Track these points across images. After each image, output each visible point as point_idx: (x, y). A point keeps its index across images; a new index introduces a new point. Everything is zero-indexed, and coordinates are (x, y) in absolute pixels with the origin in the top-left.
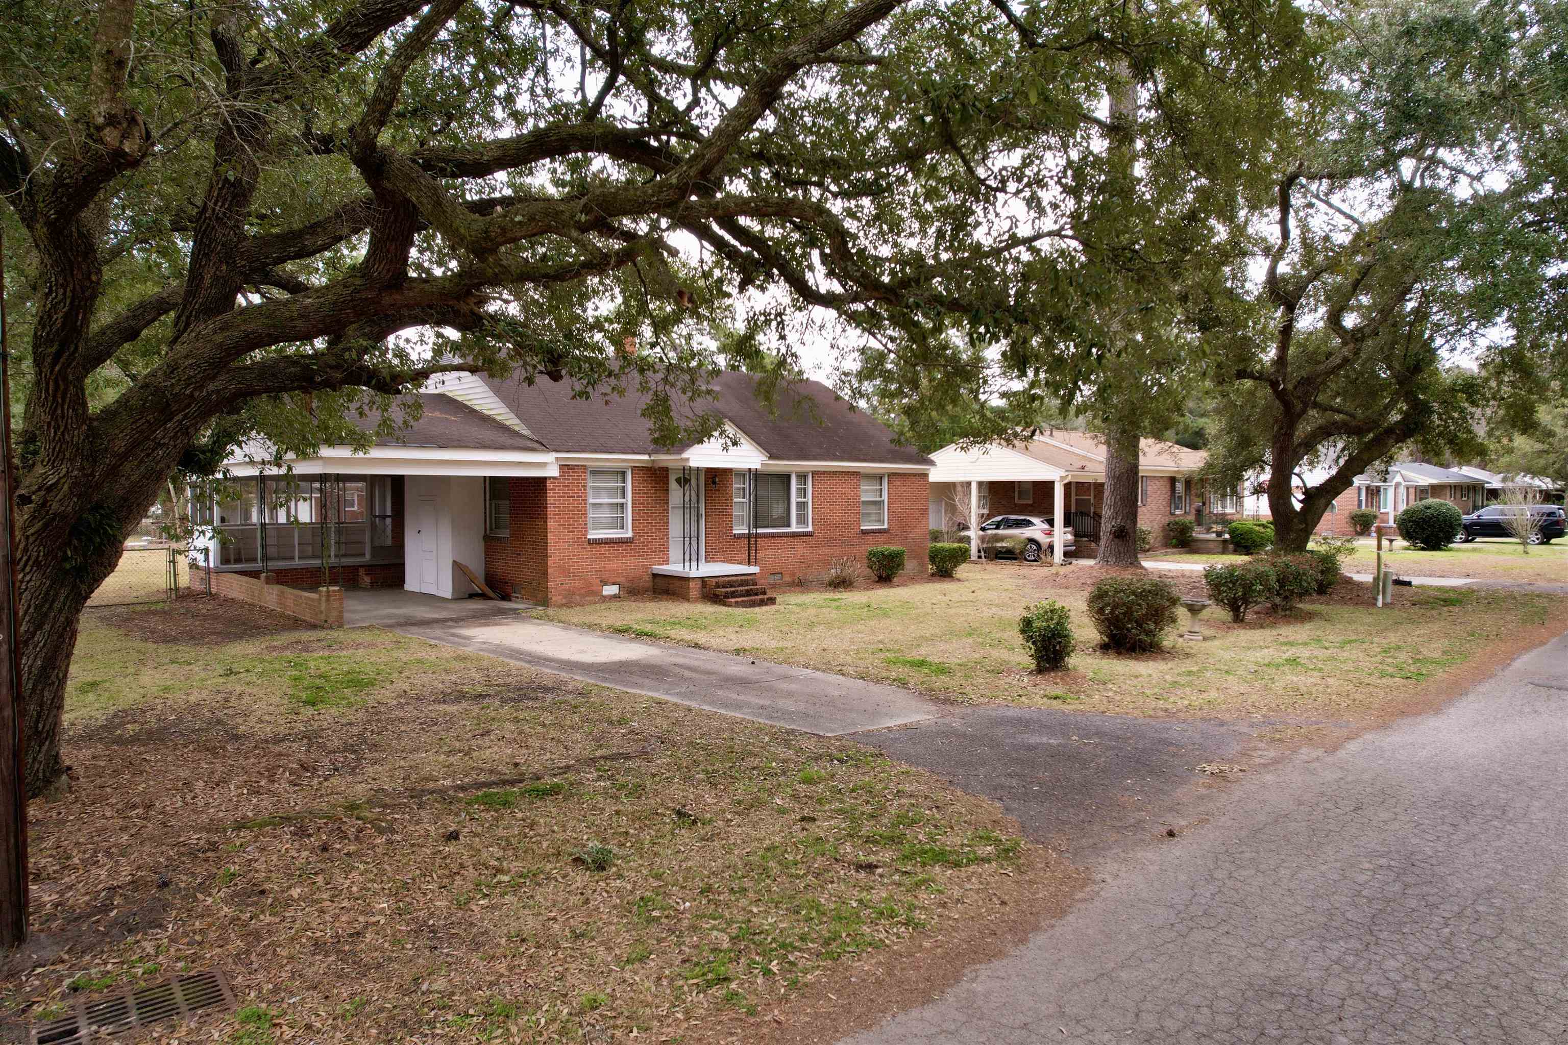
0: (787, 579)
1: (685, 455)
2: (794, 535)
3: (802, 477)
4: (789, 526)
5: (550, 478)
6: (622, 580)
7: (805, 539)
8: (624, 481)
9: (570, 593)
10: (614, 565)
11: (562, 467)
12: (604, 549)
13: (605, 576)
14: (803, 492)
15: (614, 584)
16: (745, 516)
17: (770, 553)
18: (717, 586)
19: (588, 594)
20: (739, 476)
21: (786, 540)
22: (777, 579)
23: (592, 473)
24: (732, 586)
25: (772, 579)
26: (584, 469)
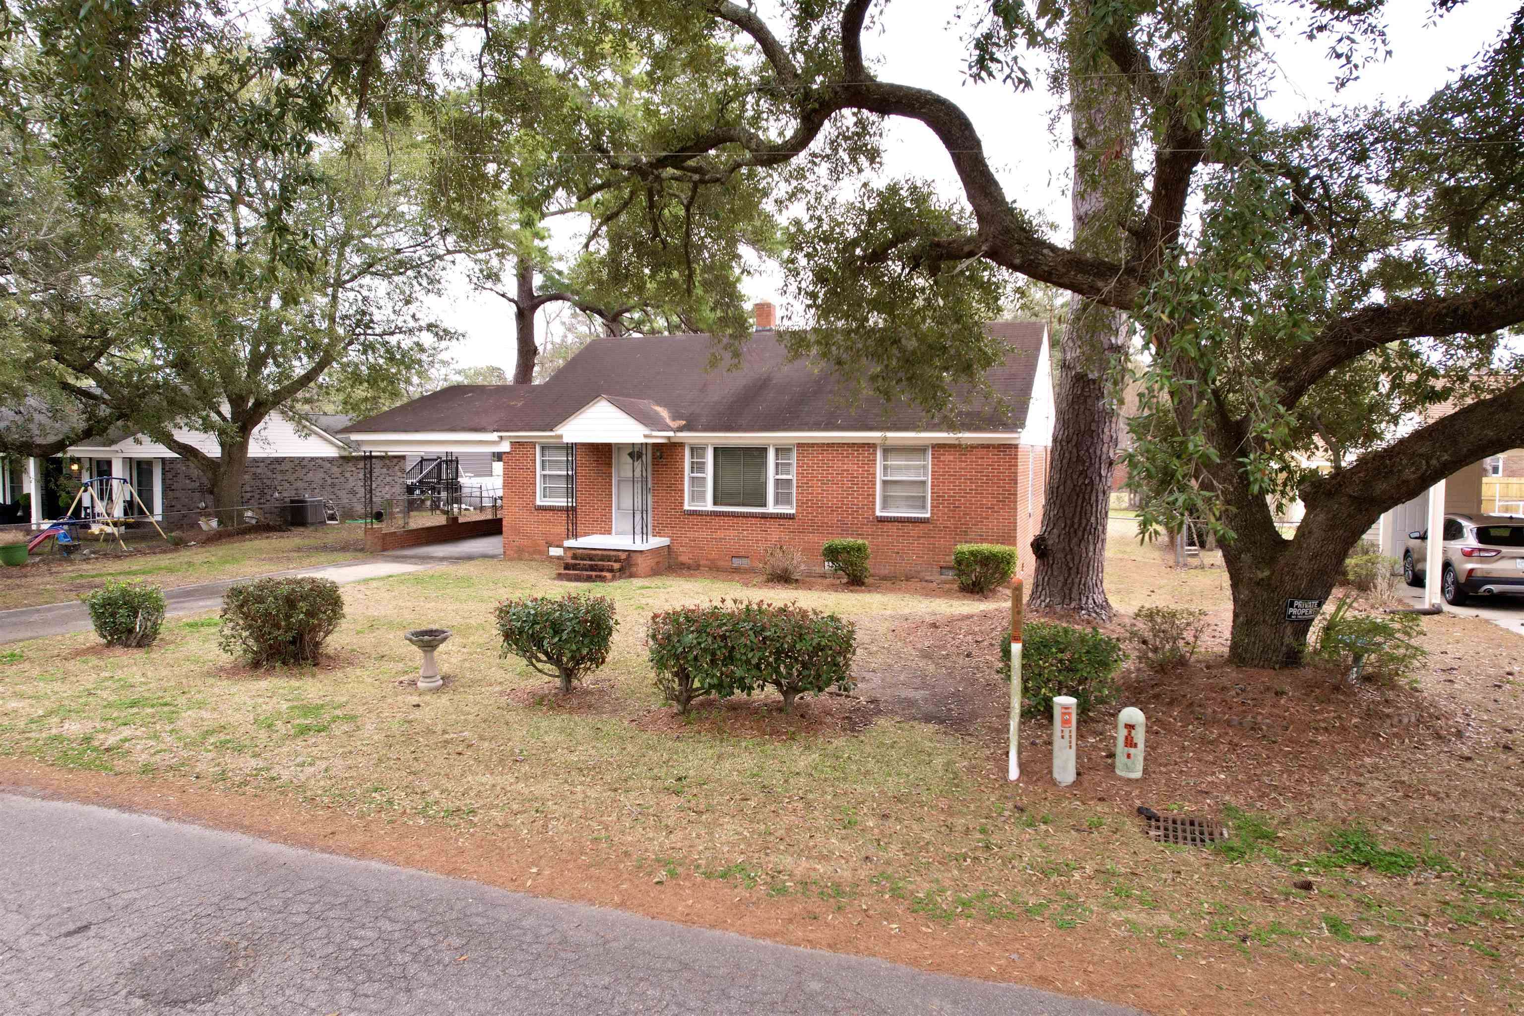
0: (755, 564)
1: (556, 432)
3: (781, 451)
4: (764, 505)
5: (504, 453)
9: (521, 550)
10: (558, 530)
11: (514, 444)
12: (549, 515)
13: (550, 539)
14: (784, 468)
15: (557, 546)
16: (704, 492)
17: (732, 533)
18: (575, 557)
19: (535, 552)
20: (697, 450)
21: (754, 521)
22: (744, 563)
23: (543, 448)
24: (591, 559)
25: (736, 562)
26: (533, 445)
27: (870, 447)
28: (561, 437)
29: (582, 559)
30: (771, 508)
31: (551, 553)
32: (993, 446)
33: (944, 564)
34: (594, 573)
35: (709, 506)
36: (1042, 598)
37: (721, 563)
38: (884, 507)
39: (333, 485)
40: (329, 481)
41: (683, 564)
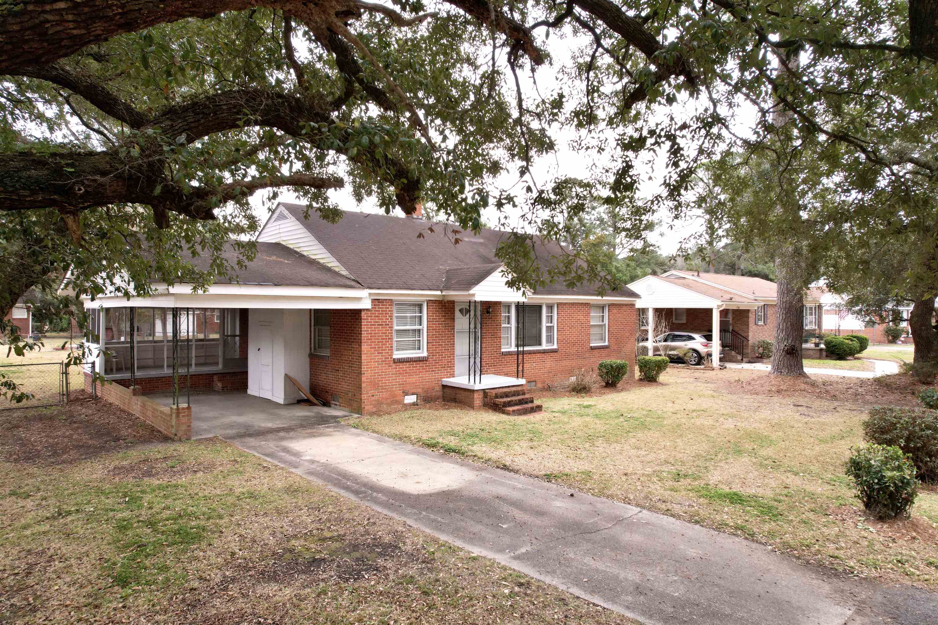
0: (540, 385)
1: (471, 292)
2: (545, 352)
3: (550, 307)
4: (540, 344)
5: (364, 310)
6: (420, 390)
7: (552, 354)
8: (421, 312)
9: (379, 403)
10: (413, 379)
11: (373, 301)
12: (405, 366)
13: (407, 388)
14: (550, 319)
15: (413, 394)
16: (512, 338)
17: (527, 366)
19: (392, 403)
20: (505, 307)
22: (533, 385)
23: (396, 305)
25: (530, 386)
26: (391, 302)
27: (587, 305)
30: (545, 346)
31: (405, 402)
35: (513, 348)
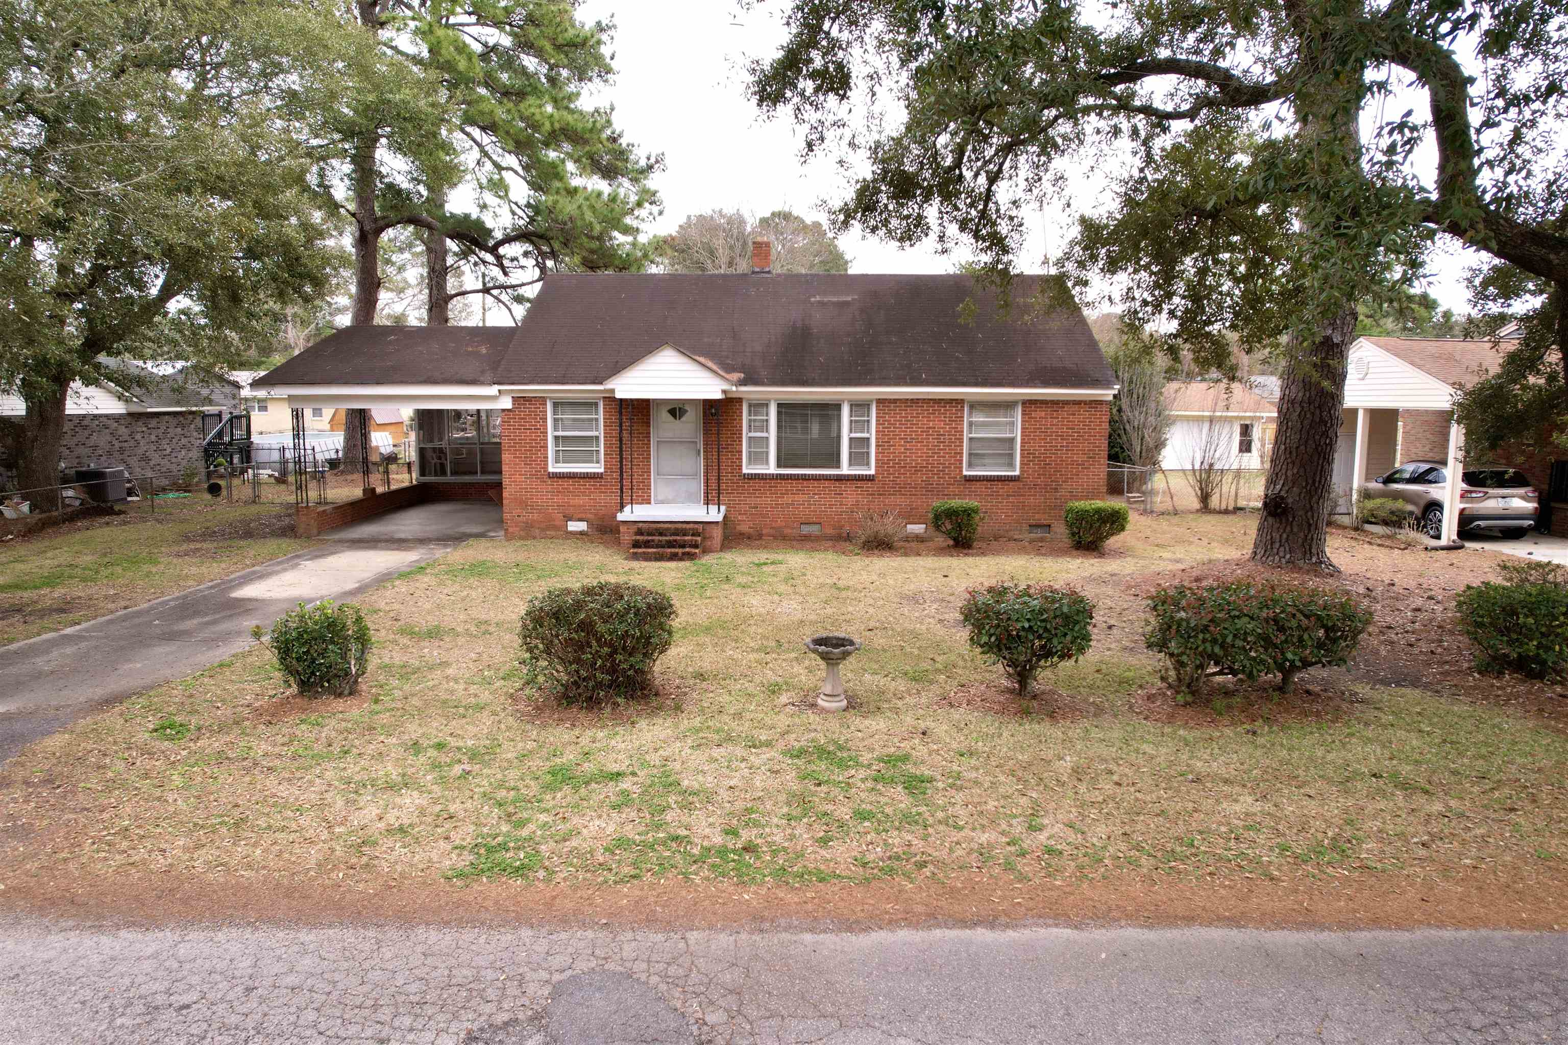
0: (829, 531)
1: (610, 384)
2: (845, 479)
3: (859, 406)
4: (838, 465)
5: (504, 410)
6: (591, 516)
8: (597, 413)
9: (529, 526)
10: (580, 500)
11: (516, 399)
12: (568, 483)
13: (571, 510)
14: (861, 425)
15: (581, 520)
16: (767, 453)
17: (800, 498)
18: (640, 532)
19: (548, 528)
20: (759, 406)
21: (827, 484)
22: (814, 529)
23: (556, 405)
24: (661, 534)
25: (806, 529)
26: (543, 400)
27: (957, 402)
28: (613, 391)
29: (649, 534)
30: (845, 469)
31: (570, 529)
32: (1085, 403)
33: (1034, 522)
34: (680, 551)
35: (772, 468)
36: (1281, 554)
37: (787, 531)
38: (970, 465)
39: (122, 450)
40: (117, 445)
41: (742, 534)
